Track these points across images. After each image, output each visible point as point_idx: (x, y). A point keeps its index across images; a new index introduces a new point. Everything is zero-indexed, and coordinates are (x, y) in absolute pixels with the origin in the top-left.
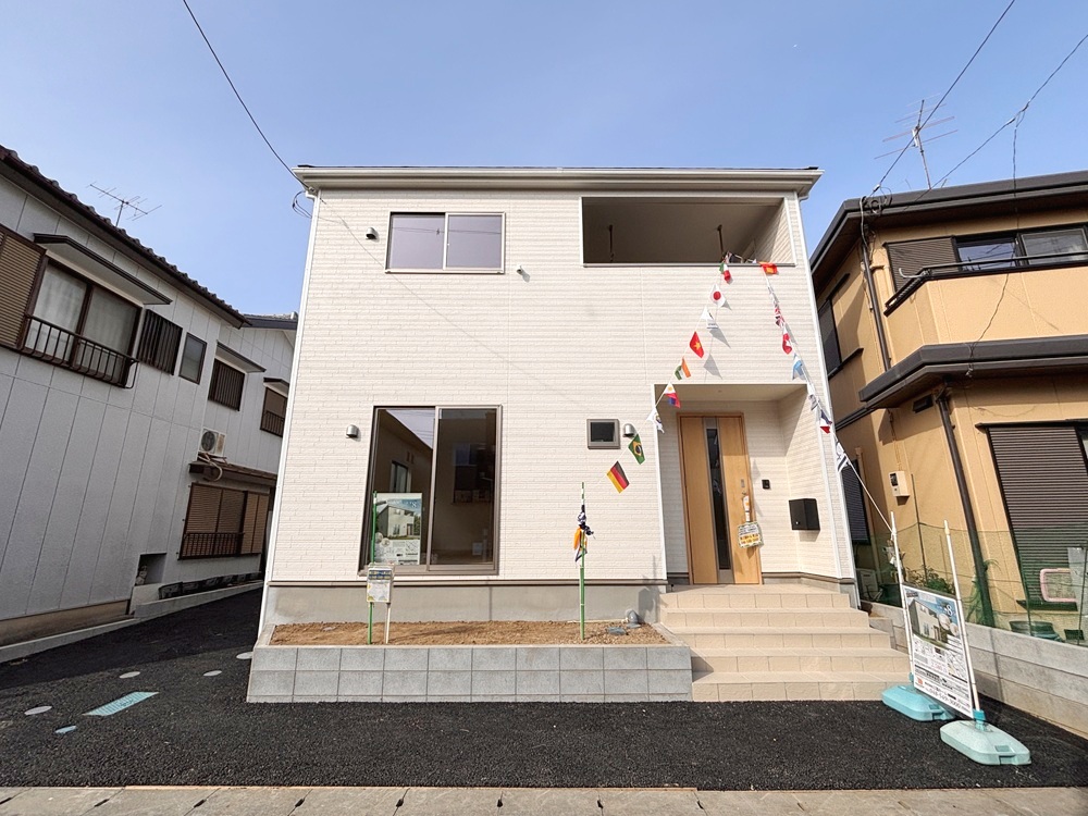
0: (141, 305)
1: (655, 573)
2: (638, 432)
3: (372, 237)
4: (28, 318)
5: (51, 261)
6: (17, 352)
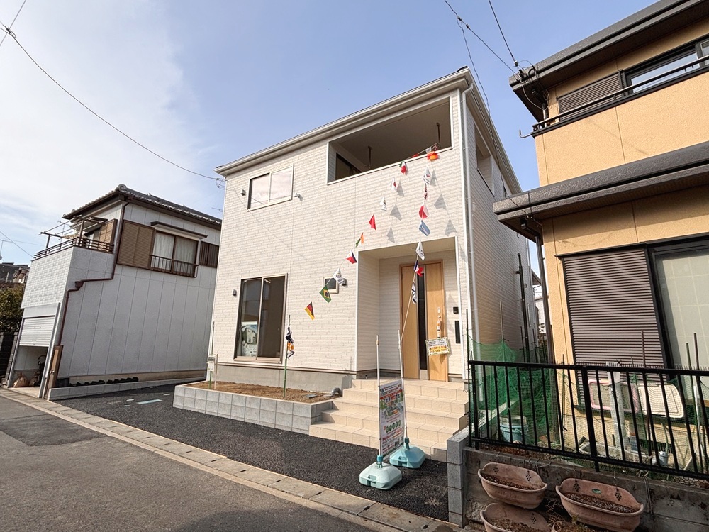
0: (198, 240)
1: (351, 367)
2: (348, 282)
3: (243, 194)
4: (151, 256)
5: (158, 231)
6: (149, 269)
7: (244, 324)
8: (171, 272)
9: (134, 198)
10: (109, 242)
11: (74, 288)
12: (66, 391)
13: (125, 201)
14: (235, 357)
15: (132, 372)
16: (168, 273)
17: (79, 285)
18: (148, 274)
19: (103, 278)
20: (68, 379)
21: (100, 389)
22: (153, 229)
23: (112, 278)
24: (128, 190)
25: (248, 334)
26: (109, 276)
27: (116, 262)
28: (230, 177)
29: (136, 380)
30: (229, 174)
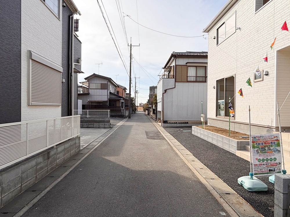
0: (206, 65)
1: (272, 124)
2: (269, 73)
3: (214, 38)
4: (187, 77)
5: (189, 66)
6: (187, 82)
7: (219, 101)
8: (196, 82)
9: (178, 55)
10: (173, 74)
11: (164, 92)
12: (166, 125)
13: (175, 57)
14: (216, 116)
15: (186, 120)
16: (195, 82)
17: (166, 91)
18: (187, 84)
19: (172, 88)
20: (167, 121)
21: (175, 125)
22: (187, 66)
23: (175, 87)
24: (176, 53)
25: (221, 105)
26: (174, 87)
27: (176, 81)
28: (209, 32)
29: (187, 123)
30: (209, 31)
